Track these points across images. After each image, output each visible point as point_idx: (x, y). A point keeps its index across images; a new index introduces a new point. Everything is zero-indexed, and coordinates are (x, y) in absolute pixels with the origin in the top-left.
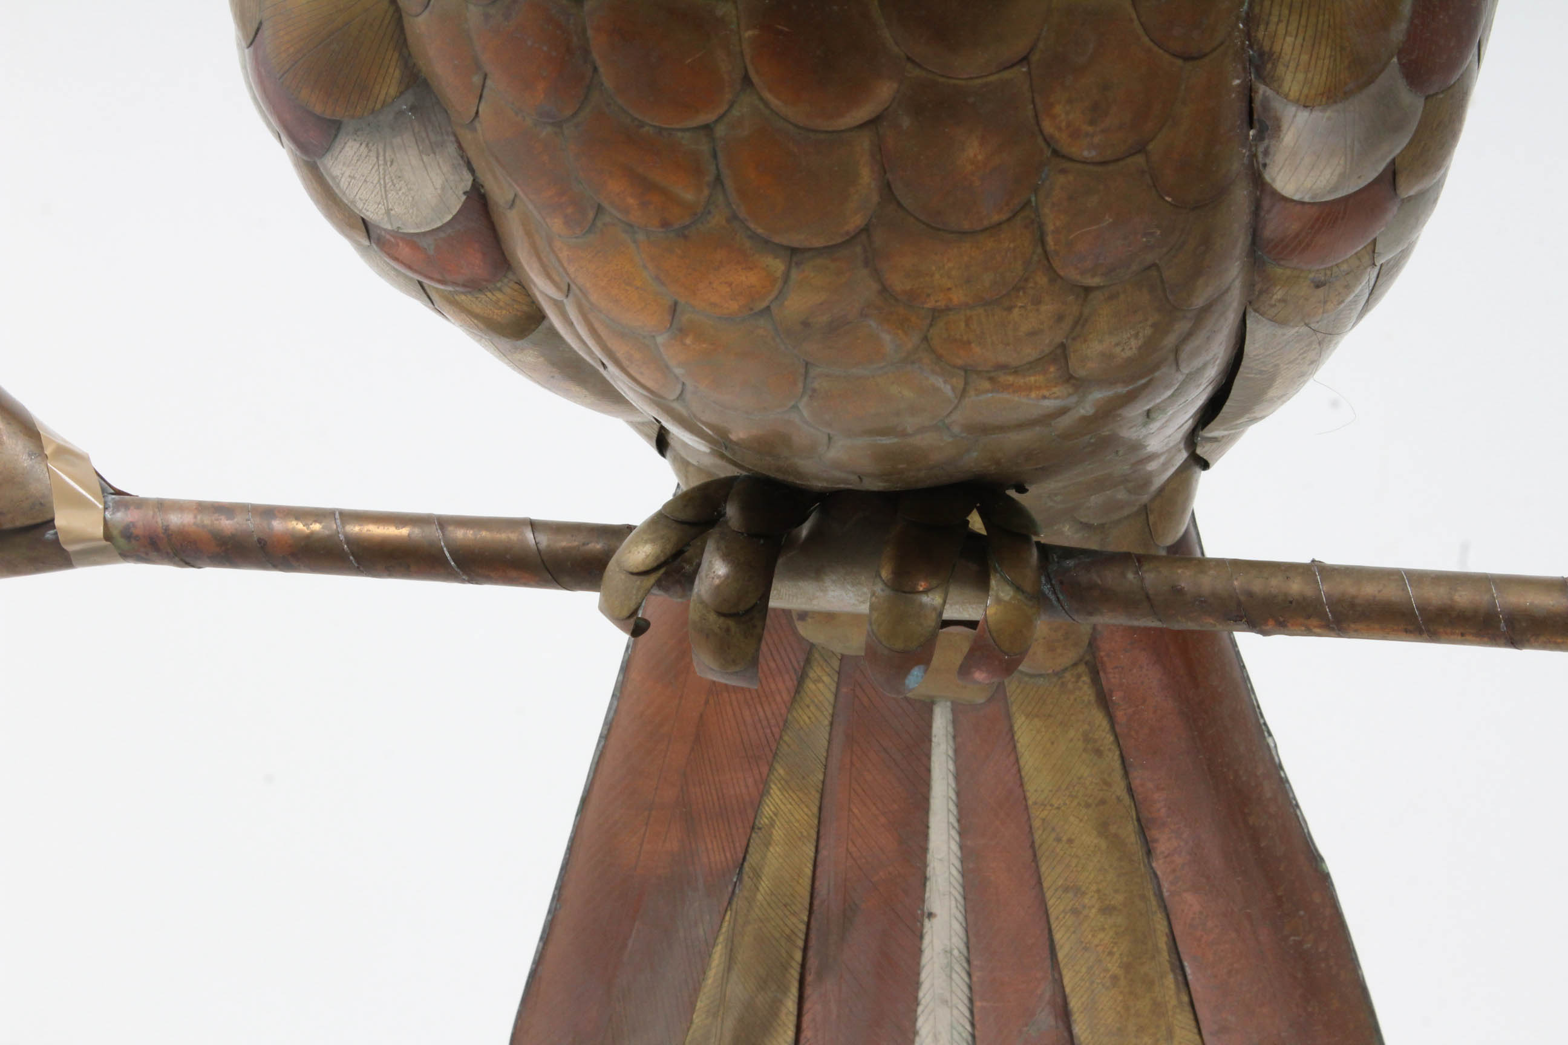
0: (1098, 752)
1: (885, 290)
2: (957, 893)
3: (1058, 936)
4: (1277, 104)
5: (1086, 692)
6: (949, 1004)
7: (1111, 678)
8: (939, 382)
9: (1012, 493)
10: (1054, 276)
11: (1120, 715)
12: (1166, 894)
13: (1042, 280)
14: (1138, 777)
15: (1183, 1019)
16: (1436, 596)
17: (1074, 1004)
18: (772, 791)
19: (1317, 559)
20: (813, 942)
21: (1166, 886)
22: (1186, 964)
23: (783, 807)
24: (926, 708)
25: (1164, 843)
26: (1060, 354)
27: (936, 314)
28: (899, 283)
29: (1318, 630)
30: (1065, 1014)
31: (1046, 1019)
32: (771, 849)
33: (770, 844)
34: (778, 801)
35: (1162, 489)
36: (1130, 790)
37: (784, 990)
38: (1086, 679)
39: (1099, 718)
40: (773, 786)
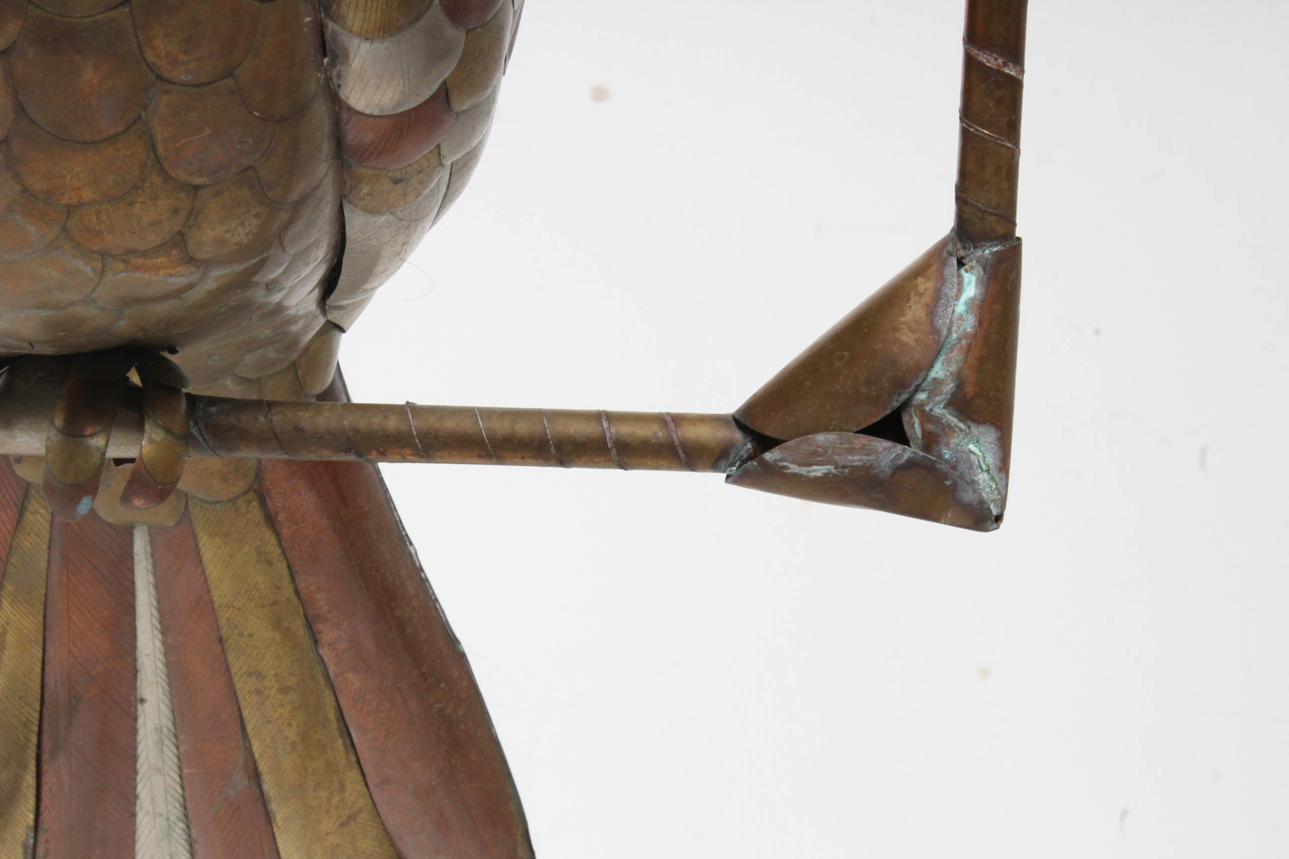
0: (269, 563)
1: (25, 190)
2: (162, 680)
3: (245, 713)
4: (344, 37)
5: (256, 513)
6: (163, 772)
7: (276, 503)
8: (80, 264)
9: (166, 354)
10: (167, 177)
11: (285, 532)
12: (332, 675)
13: (157, 180)
14: (303, 582)
15: (353, 774)
16: (502, 427)
17: (262, 767)
18: (3, 605)
19: (410, 401)
20: (46, 727)
21: (332, 669)
22: (352, 730)
23: (13, 617)
24: (127, 532)
25: (327, 634)
26: (179, 240)
27: (70, 210)
28: (37, 185)
29: (410, 458)
30: (255, 776)
31: (240, 780)
32: (6, 652)
33: (4, 648)
34: (9, 612)
35: (307, 349)
36: (297, 592)
37: (25, 768)
38: (255, 504)
39: (269, 536)
40: (4, 600)
